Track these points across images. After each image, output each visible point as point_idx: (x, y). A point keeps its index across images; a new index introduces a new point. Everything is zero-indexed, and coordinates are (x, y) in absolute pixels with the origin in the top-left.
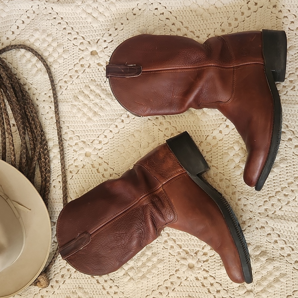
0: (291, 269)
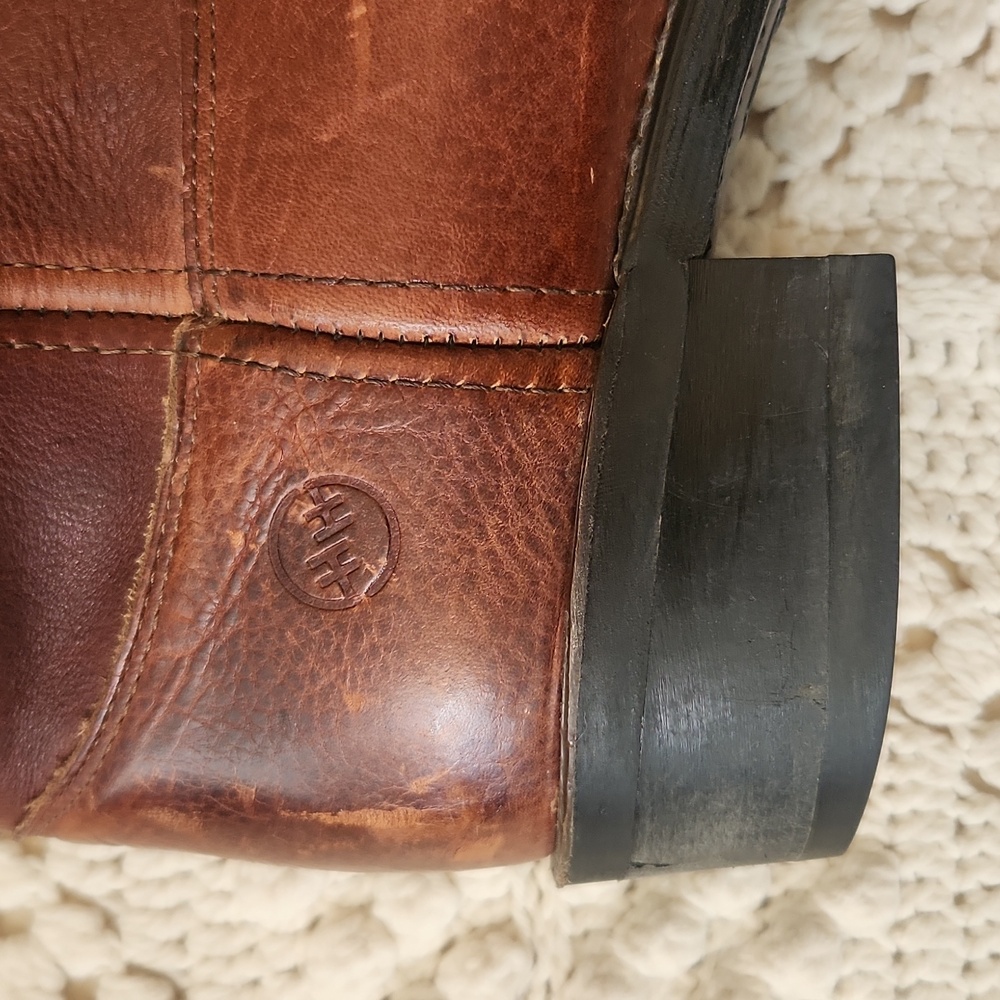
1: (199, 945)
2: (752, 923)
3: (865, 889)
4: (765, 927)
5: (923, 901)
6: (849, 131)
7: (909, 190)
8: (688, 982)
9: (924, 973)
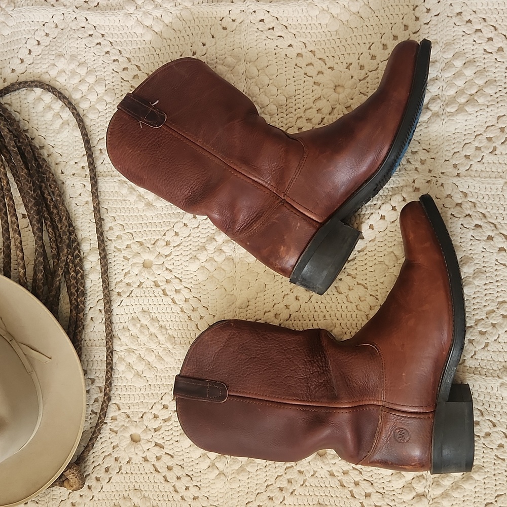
0: (491, 459)
1: (375, 476)
2: (461, 477)
3: (478, 473)
4: (463, 478)
5: (488, 475)
6: (475, 351)
7: (485, 361)
8: (451, 486)
9: (488, 486)
